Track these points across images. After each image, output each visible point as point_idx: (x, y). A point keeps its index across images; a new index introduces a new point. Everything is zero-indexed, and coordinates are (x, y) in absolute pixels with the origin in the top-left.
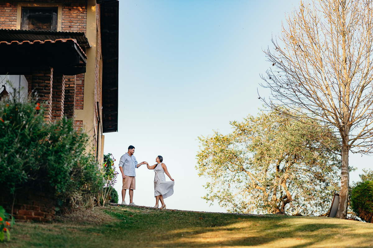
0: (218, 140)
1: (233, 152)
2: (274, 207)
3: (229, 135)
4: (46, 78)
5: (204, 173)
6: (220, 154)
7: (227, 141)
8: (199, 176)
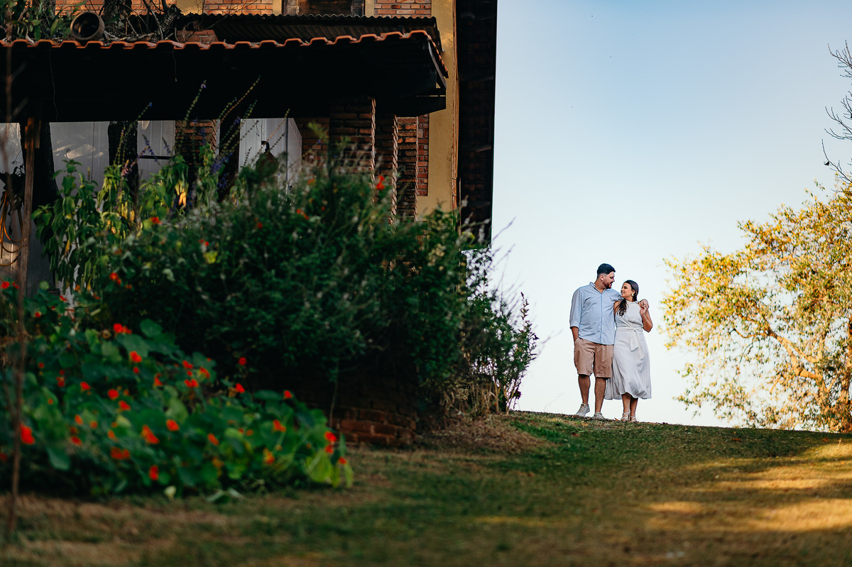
0: (710, 265)
1: (746, 291)
2: (845, 418)
3: (736, 253)
4: (361, 122)
5: (679, 342)
6: (717, 297)
7: (730, 267)
8: (665, 348)
